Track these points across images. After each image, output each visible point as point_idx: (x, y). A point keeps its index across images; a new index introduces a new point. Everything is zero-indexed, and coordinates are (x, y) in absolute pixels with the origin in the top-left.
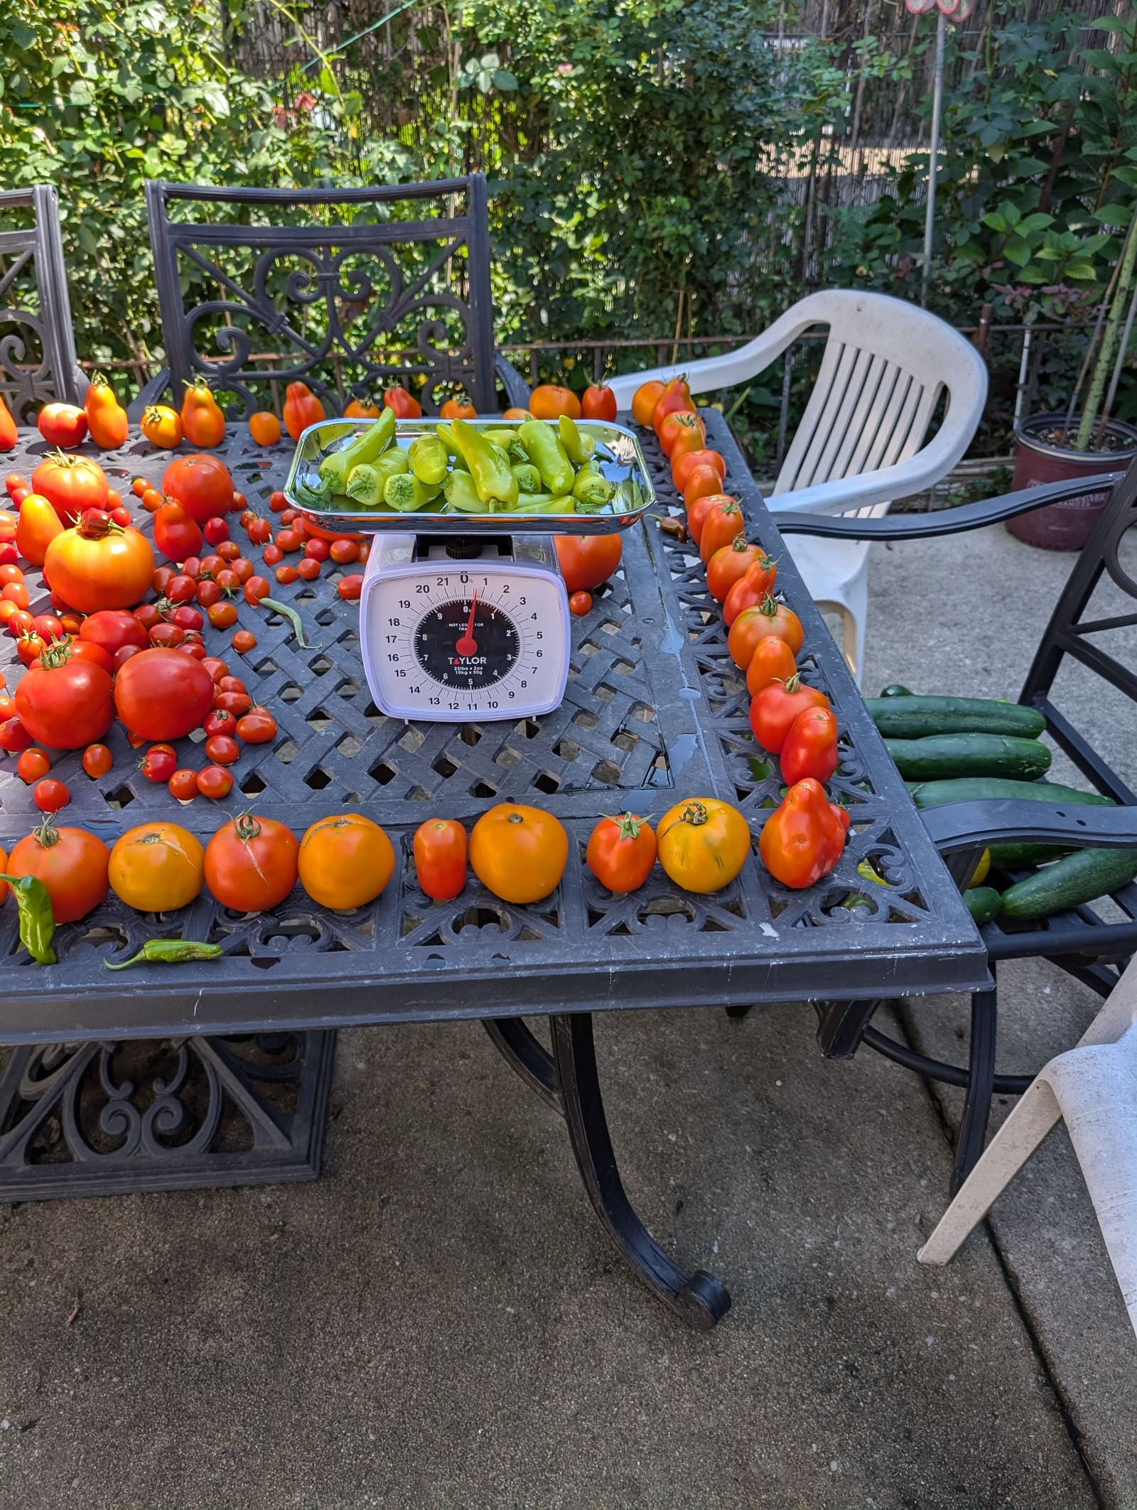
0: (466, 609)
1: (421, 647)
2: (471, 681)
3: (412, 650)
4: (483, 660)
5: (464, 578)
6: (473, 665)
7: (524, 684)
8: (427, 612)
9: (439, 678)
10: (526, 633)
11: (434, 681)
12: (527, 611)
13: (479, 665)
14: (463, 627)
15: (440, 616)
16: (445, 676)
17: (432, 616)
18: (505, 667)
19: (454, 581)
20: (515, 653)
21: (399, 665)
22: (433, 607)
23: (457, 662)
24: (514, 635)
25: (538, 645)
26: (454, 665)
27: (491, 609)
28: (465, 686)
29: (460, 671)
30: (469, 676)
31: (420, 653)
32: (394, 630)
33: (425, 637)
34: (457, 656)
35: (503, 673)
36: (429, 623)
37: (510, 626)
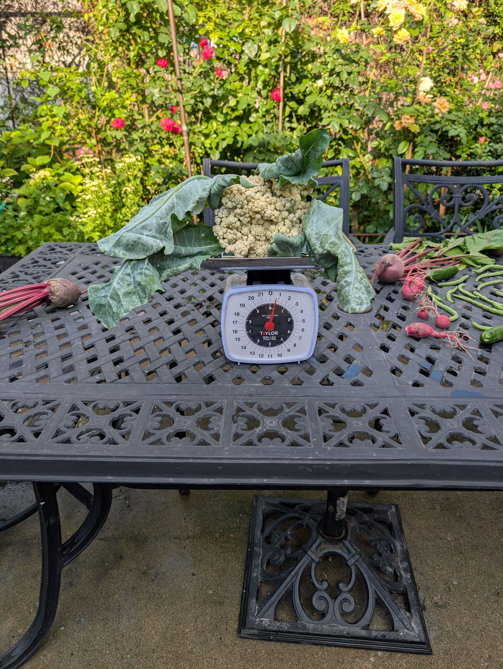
0: (270, 308)
1: (248, 327)
2: (270, 343)
3: (244, 328)
4: (276, 333)
5: (271, 292)
6: (271, 336)
7: (295, 345)
8: (252, 309)
9: (255, 342)
10: (297, 320)
11: (253, 343)
12: (299, 308)
13: (274, 335)
14: (269, 317)
15: (258, 311)
16: (258, 341)
17: (255, 311)
18: (286, 336)
19: (266, 294)
20: (291, 329)
21: (237, 335)
22: (255, 307)
23: (264, 334)
24: (292, 321)
25: (303, 325)
26: (262, 336)
27: (282, 308)
28: (268, 346)
29: (265, 338)
30: (269, 341)
31: (248, 330)
32: (236, 318)
33: (250, 322)
34: (265, 330)
35: (285, 339)
36: (253, 315)
37: (290, 316)
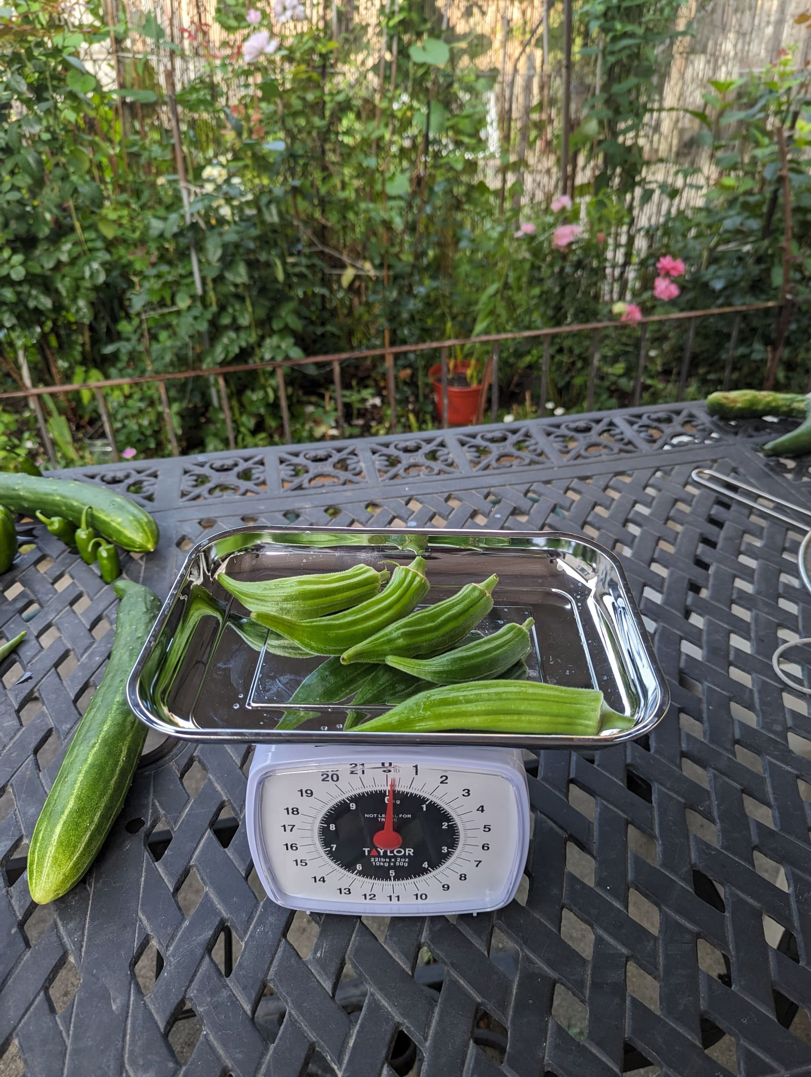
0: (387, 800)
1: (327, 837)
2: (392, 873)
3: (316, 840)
4: (410, 851)
5: (387, 768)
6: (395, 857)
7: (462, 877)
8: (335, 802)
9: (351, 869)
10: (468, 826)
11: (345, 872)
12: (472, 802)
13: (404, 856)
14: (382, 818)
15: (353, 806)
16: (359, 867)
17: (342, 806)
18: (437, 860)
20: (452, 845)
21: (299, 855)
22: (344, 797)
23: (374, 852)
24: (452, 828)
25: (486, 838)
26: (370, 856)
27: (423, 800)
28: (387, 877)
29: (376, 862)
30: (390, 868)
31: (326, 843)
32: (291, 819)
33: (332, 827)
34: (373, 847)
35: (435, 865)
36: (338, 813)
37: (447, 817)
